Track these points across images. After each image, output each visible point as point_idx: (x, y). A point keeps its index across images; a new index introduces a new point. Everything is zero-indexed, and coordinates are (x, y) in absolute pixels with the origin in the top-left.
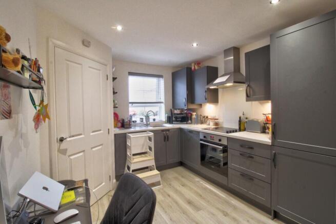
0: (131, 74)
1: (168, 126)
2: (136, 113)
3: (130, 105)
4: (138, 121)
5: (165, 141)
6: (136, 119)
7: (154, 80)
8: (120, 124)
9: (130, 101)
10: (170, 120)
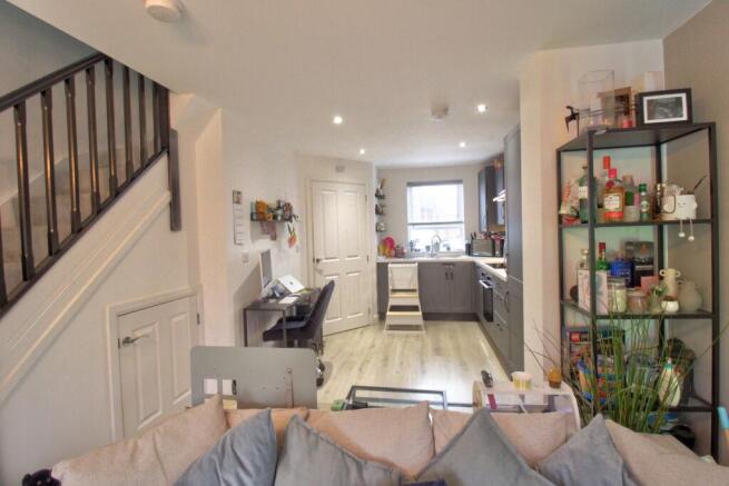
0: (411, 184)
1: (466, 258)
2: (420, 239)
3: (410, 227)
4: (423, 249)
5: (447, 278)
6: (420, 246)
7: (453, 188)
8: (393, 253)
9: (410, 221)
10: (469, 250)
